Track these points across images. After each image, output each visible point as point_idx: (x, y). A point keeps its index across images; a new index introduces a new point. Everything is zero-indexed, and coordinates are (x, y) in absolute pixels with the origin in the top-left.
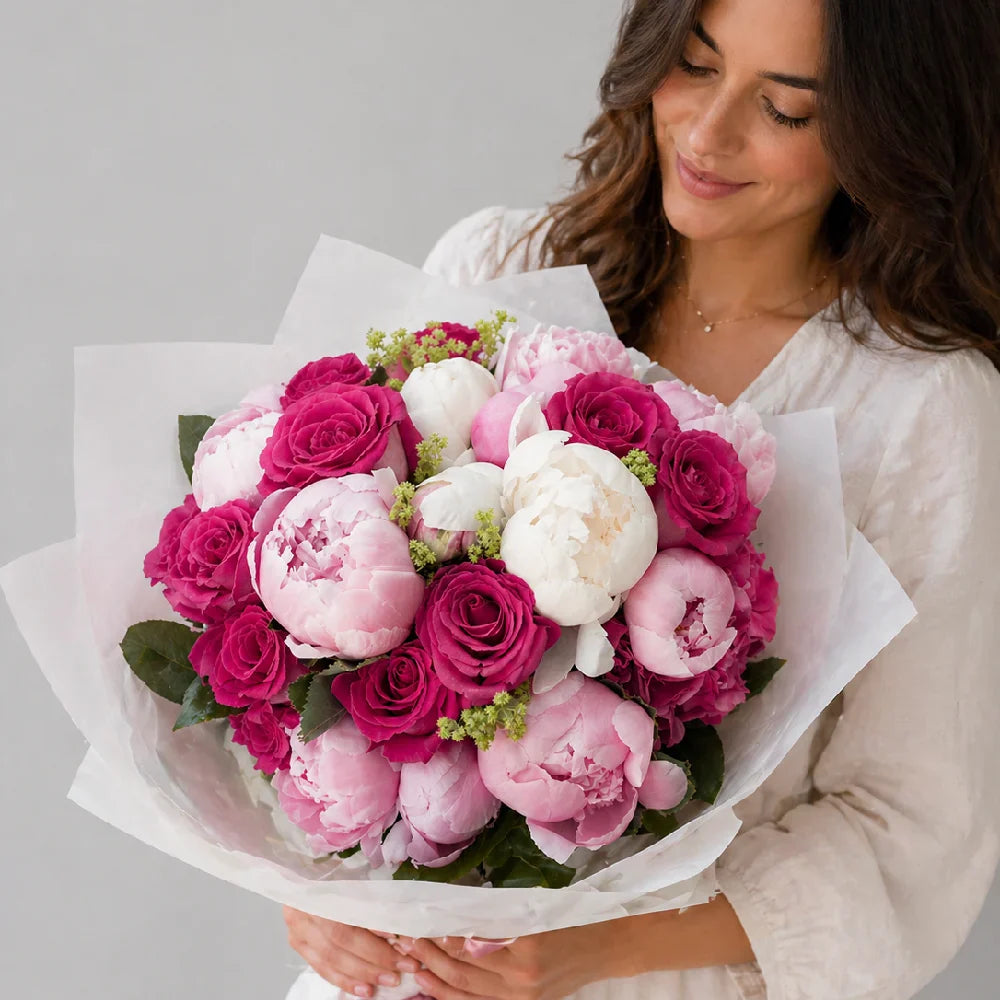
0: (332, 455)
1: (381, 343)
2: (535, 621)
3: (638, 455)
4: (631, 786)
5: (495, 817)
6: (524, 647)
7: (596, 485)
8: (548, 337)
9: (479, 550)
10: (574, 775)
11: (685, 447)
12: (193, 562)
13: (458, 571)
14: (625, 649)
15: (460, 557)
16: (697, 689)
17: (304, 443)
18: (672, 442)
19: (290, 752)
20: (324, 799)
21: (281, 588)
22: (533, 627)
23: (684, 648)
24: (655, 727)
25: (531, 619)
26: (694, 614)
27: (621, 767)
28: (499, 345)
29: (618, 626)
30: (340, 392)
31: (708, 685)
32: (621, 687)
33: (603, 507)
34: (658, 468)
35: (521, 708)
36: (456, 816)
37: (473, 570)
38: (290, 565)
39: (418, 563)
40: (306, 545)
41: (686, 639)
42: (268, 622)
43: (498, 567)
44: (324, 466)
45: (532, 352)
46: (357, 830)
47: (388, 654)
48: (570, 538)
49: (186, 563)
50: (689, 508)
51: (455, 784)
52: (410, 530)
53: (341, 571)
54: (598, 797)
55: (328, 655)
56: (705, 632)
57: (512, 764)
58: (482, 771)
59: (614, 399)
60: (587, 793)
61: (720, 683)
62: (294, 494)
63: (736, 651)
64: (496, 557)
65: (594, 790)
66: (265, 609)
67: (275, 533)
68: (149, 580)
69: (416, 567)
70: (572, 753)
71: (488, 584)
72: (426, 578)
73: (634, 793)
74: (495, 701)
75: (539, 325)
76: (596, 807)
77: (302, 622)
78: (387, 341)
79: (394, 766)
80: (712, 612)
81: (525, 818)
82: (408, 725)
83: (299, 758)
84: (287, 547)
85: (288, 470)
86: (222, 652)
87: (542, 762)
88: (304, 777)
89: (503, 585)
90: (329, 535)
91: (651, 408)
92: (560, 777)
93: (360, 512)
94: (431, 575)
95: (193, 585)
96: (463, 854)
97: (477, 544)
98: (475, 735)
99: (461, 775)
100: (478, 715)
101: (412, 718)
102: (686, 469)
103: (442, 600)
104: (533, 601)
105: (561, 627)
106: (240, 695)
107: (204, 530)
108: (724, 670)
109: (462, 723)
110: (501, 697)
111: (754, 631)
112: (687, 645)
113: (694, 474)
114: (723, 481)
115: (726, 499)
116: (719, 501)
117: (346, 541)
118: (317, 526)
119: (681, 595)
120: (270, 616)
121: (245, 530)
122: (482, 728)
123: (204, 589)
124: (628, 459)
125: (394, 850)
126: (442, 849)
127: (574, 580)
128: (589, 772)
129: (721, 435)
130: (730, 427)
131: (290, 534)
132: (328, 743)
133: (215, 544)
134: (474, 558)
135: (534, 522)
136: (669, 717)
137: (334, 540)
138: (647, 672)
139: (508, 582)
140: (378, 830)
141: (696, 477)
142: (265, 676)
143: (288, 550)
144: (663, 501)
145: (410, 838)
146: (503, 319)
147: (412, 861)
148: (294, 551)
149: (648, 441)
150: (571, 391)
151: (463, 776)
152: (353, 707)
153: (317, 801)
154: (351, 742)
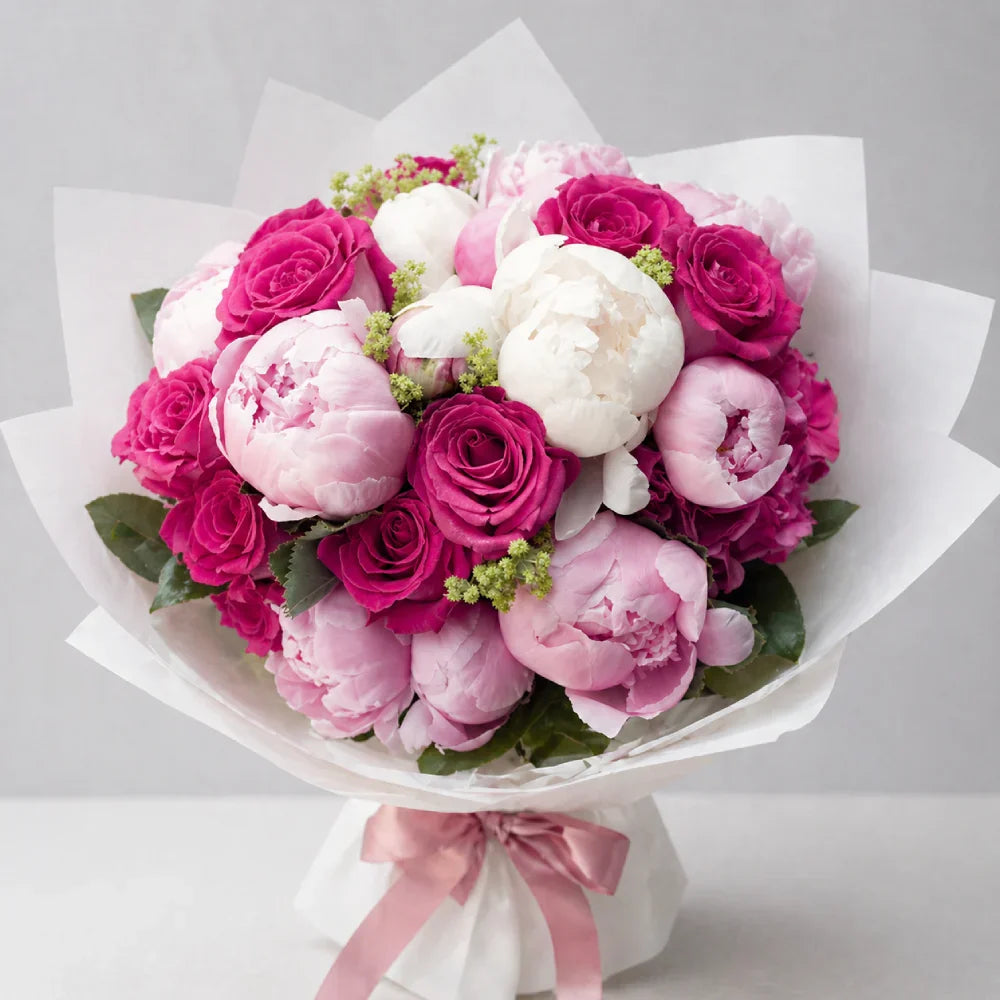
0: (293, 293)
1: (345, 184)
2: (548, 453)
3: (650, 253)
4: (686, 642)
5: (529, 689)
6: (538, 484)
7: (601, 287)
8: (534, 153)
9: (472, 378)
10: (615, 634)
11: (705, 240)
12: (155, 431)
13: (451, 404)
14: (660, 480)
15: (452, 389)
16: (753, 520)
17: (263, 288)
18: (688, 237)
19: (280, 632)
20: (326, 681)
21: (248, 443)
22: (547, 461)
23: (731, 471)
24: (708, 569)
25: (543, 450)
26: (738, 432)
27: (673, 619)
28: (479, 171)
29: (650, 452)
30: (298, 229)
31: (765, 515)
32: (660, 525)
33: (612, 309)
34: (675, 265)
35: (543, 557)
36: (481, 692)
37: (468, 402)
38: (255, 417)
39: (402, 399)
40: (271, 392)
41: (732, 461)
42: (239, 485)
43: (497, 395)
44: (285, 307)
45: (518, 170)
46: (368, 714)
47: (380, 509)
48: (577, 349)
49: (148, 434)
50: (717, 306)
51: (475, 654)
52: (390, 362)
53: (312, 418)
54: (649, 656)
55: (310, 515)
56: (754, 449)
57: (540, 624)
58: (507, 636)
59: (615, 200)
60: (635, 654)
61: (779, 512)
62: (254, 342)
63: (795, 473)
64: (494, 384)
65: (643, 650)
66: (236, 473)
67: (237, 385)
68: (118, 459)
69: (401, 405)
70: (610, 608)
71: (487, 416)
72: (415, 418)
73: (691, 649)
74: (509, 552)
75: (522, 144)
76: (646, 669)
77: (274, 481)
78: (353, 181)
79: (401, 638)
80: (759, 425)
81: (563, 688)
82: (410, 588)
83: (291, 638)
84: (251, 398)
85: (246, 316)
86: (195, 524)
87: (575, 621)
88: (299, 658)
89: (505, 415)
90: (294, 378)
91: (659, 207)
92: (601, 637)
93: (328, 349)
94: (421, 413)
95: (157, 455)
96: (496, 735)
97: (469, 372)
98: (491, 594)
99: (483, 644)
100: (492, 570)
101: (415, 581)
102: (709, 266)
103: (435, 439)
104: (543, 430)
105: (581, 459)
106: (218, 571)
107: (165, 396)
108: (783, 495)
109: (476, 583)
110: (517, 545)
111: (813, 450)
112: (732, 467)
113: (720, 270)
114: (756, 279)
115: (761, 297)
116: (752, 298)
117: (313, 381)
118: (281, 371)
119: (719, 407)
120: (242, 480)
121: (206, 389)
122: (498, 585)
123: (168, 458)
124: (638, 258)
125: (414, 734)
126: (471, 730)
127: (589, 397)
128: (633, 629)
129: (746, 228)
130: (757, 221)
131: (253, 383)
132: (322, 618)
133: (177, 408)
134: (467, 389)
135: (533, 336)
136: (723, 557)
137: (302, 382)
138: (690, 504)
139: (512, 412)
140: (393, 713)
141: (722, 273)
142: (243, 548)
143: (252, 401)
144: (685, 301)
145: (430, 719)
146: (482, 141)
147: (436, 746)
148: (258, 402)
149: (660, 239)
150: (563, 196)
151: (485, 645)
152: (344, 573)
153: (318, 684)
154: (348, 615)
